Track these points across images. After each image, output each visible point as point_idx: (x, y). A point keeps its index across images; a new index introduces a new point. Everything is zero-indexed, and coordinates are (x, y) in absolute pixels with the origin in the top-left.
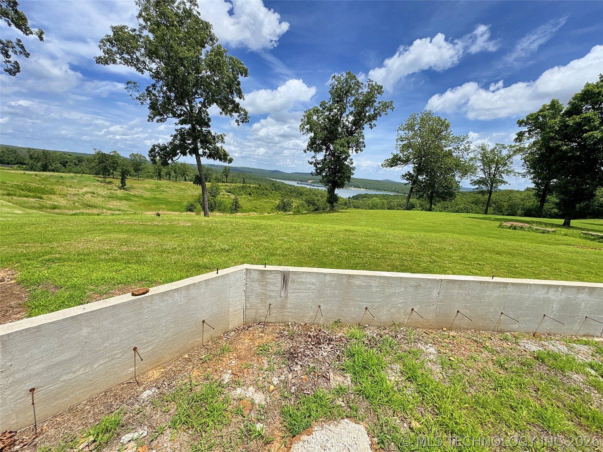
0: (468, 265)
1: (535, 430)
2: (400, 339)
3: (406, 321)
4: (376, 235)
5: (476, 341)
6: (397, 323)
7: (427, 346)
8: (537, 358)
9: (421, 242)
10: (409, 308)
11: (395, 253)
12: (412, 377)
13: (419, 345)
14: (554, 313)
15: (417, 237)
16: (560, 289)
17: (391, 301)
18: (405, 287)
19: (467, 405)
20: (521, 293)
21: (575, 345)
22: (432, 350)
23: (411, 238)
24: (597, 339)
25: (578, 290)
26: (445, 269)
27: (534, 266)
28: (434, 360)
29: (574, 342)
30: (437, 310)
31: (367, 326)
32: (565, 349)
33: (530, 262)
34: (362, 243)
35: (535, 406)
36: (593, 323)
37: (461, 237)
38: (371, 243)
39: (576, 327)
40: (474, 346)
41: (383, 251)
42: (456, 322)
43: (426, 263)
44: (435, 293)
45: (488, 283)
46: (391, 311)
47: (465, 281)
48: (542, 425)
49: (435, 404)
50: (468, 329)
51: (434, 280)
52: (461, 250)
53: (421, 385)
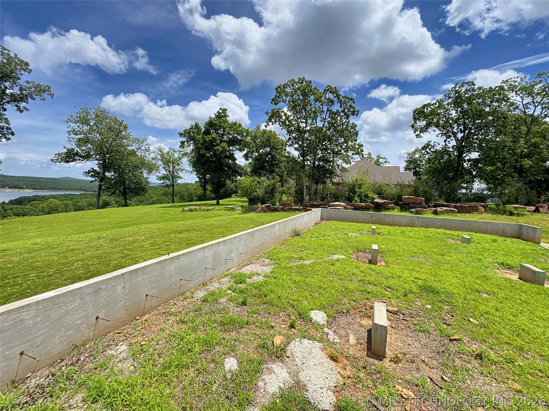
0: (158, 249)
1: (204, 355)
2: (84, 360)
3: (92, 334)
4: (48, 246)
5: (164, 313)
6: (79, 343)
7: (117, 348)
8: (204, 301)
9: (112, 240)
10: (93, 318)
11: (77, 261)
12: (98, 395)
13: (109, 352)
14: (210, 264)
15: (108, 236)
16: (210, 247)
17: (64, 324)
18: (81, 299)
19: (156, 378)
20: (189, 259)
21: (222, 280)
22: (123, 347)
23: (99, 238)
24: (232, 270)
25: (218, 245)
26: (137, 259)
27: (201, 235)
28: (125, 357)
29: (222, 278)
30: (126, 304)
31: (30, 374)
32: (217, 285)
33: (199, 233)
34: (20, 264)
35: (203, 338)
36: (229, 261)
37: (152, 226)
38: (39, 259)
39: (222, 267)
40: (162, 318)
41: (59, 263)
42: (147, 305)
43: (117, 260)
44: (119, 289)
45: (166, 260)
46: (67, 334)
47: (146, 266)
48: (207, 348)
49: (125, 403)
50: (158, 306)
51: (115, 277)
52: (152, 237)
53: (109, 396)
